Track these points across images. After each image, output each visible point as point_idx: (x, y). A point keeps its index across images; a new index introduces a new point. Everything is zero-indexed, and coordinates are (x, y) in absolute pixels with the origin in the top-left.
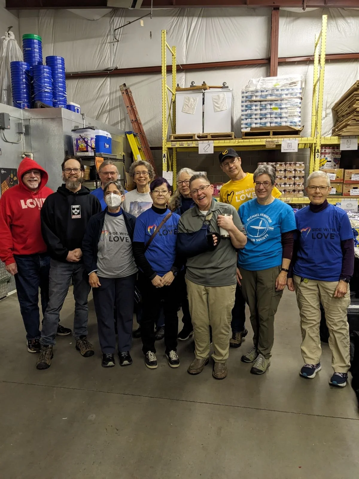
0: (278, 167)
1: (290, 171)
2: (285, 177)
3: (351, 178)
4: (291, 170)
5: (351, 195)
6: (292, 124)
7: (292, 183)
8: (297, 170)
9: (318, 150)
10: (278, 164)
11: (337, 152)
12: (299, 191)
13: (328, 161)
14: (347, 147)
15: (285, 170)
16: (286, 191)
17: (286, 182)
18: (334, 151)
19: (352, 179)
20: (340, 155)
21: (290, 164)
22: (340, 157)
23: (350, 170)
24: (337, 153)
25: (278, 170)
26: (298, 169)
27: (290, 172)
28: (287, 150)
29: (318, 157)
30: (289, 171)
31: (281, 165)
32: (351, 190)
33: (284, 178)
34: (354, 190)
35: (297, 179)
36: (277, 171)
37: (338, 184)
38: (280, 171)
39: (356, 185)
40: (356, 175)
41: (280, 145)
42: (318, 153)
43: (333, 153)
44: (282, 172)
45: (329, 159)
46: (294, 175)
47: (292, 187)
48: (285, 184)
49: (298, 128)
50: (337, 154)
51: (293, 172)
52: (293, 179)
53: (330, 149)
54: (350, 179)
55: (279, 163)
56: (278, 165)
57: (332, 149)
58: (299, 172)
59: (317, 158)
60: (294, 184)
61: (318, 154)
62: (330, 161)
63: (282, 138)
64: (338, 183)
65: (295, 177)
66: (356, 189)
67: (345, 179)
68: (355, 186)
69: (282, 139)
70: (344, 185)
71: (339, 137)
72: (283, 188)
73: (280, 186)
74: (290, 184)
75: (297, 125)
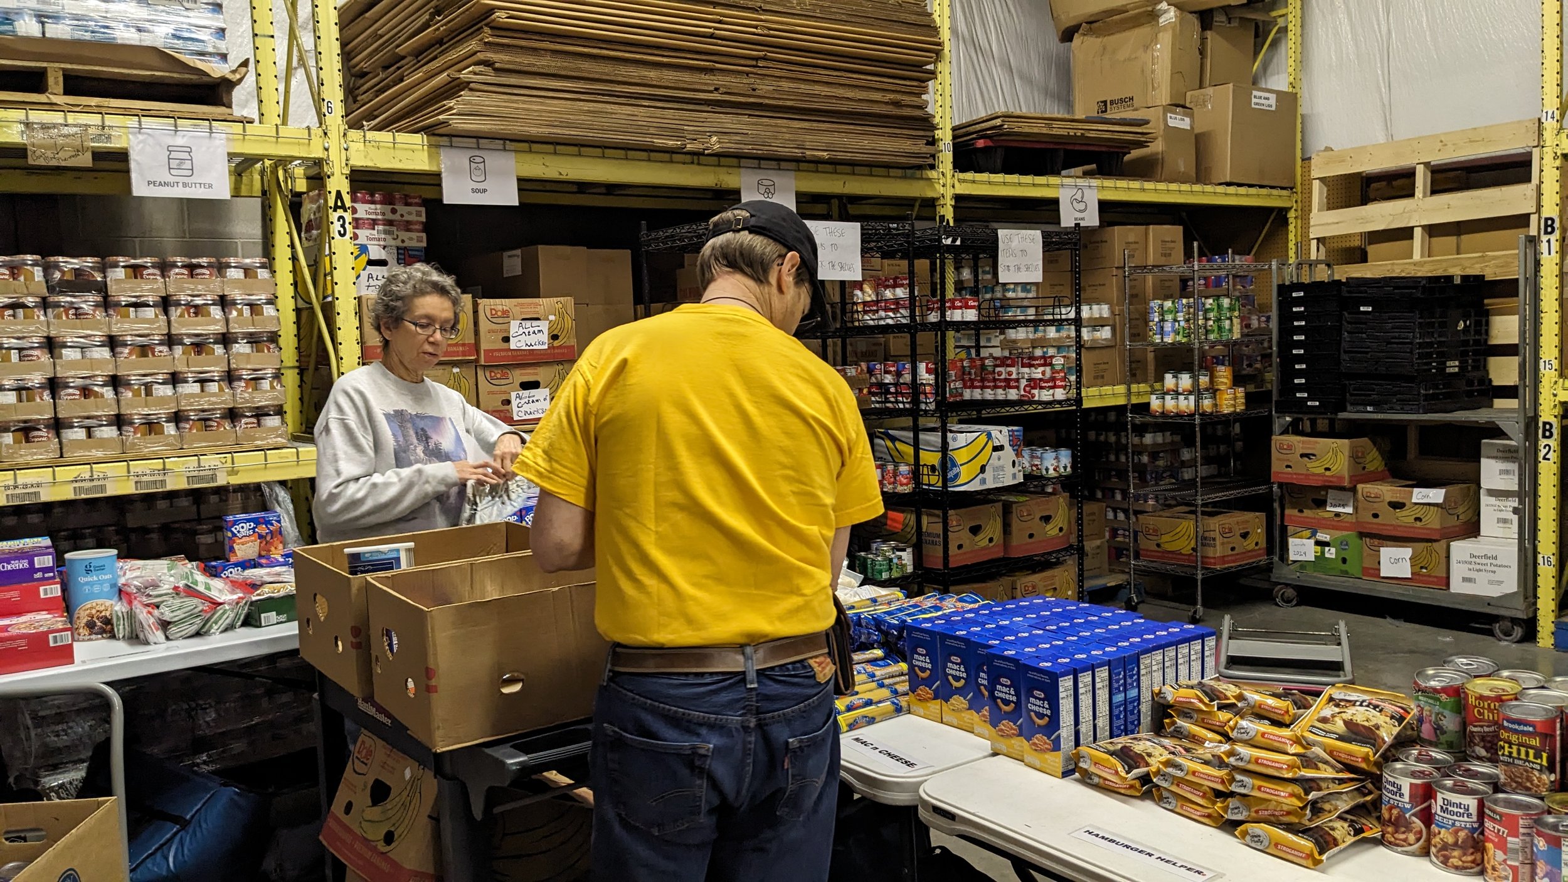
0: (118, 281)
1: (196, 307)
2: (171, 340)
3: (506, 340)
4: (199, 301)
5: (516, 418)
6: (179, 43)
7: (216, 371)
8: (234, 303)
9: (339, 195)
10: (115, 265)
11: (407, 218)
12: (260, 414)
13: (371, 263)
14: (474, 191)
15: (166, 303)
16: (187, 419)
17: (181, 368)
18: (394, 211)
19: (513, 345)
20: (424, 235)
21: (192, 268)
22: (424, 244)
23: (498, 301)
24: (408, 222)
25: (124, 300)
26: (237, 295)
27: (198, 310)
28: (166, 184)
29: (342, 235)
30: (188, 305)
31: (136, 271)
32: (513, 395)
33: (165, 349)
34: (526, 393)
35: (241, 348)
36: (117, 304)
37: (456, 370)
38: (136, 305)
39: (529, 371)
40: (528, 323)
41: (122, 156)
42: (340, 212)
43: (390, 223)
44: (150, 313)
45: (376, 253)
46: (219, 328)
47: (217, 396)
48: (175, 379)
49: (217, 69)
50: (408, 230)
51: (216, 312)
52: (219, 350)
53: (373, 202)
54: (504, 345)
55: (122, 260)
56: (119, 273)
57: (381, 203)
58: (246, 311)
59: (337, 236)
60: (230, 377)
61: (341, 218)
62: (382, 263)
63: (126, 113)
64: (455, 364)
65: (226, 340)
66: (533, 392)
67: (484, 346)
68: (528, 375)
69: (133, 122)
70: (480, 373)
71: (434, 139)
72: (163, 400)
73: (149, 392)
74: (202, 382)
75: (211, 50)
